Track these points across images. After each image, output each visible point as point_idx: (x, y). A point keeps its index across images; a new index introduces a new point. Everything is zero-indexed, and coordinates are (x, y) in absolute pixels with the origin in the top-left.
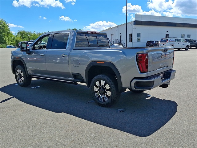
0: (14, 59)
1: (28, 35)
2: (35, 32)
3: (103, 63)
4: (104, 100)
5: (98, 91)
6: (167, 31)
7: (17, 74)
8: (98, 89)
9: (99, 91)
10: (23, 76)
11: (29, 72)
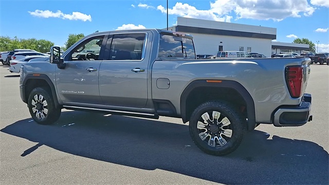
0: (27, 77)
1: (5, 42)
2: (16, 37)
3: (220, 81)
4: (217, 144)
5: (206, 129)
6: (221, 42)
7: (33, 103)
8: (206, 126)
9: (208, 130)
10: (45, 107)
11: (61, 98)
